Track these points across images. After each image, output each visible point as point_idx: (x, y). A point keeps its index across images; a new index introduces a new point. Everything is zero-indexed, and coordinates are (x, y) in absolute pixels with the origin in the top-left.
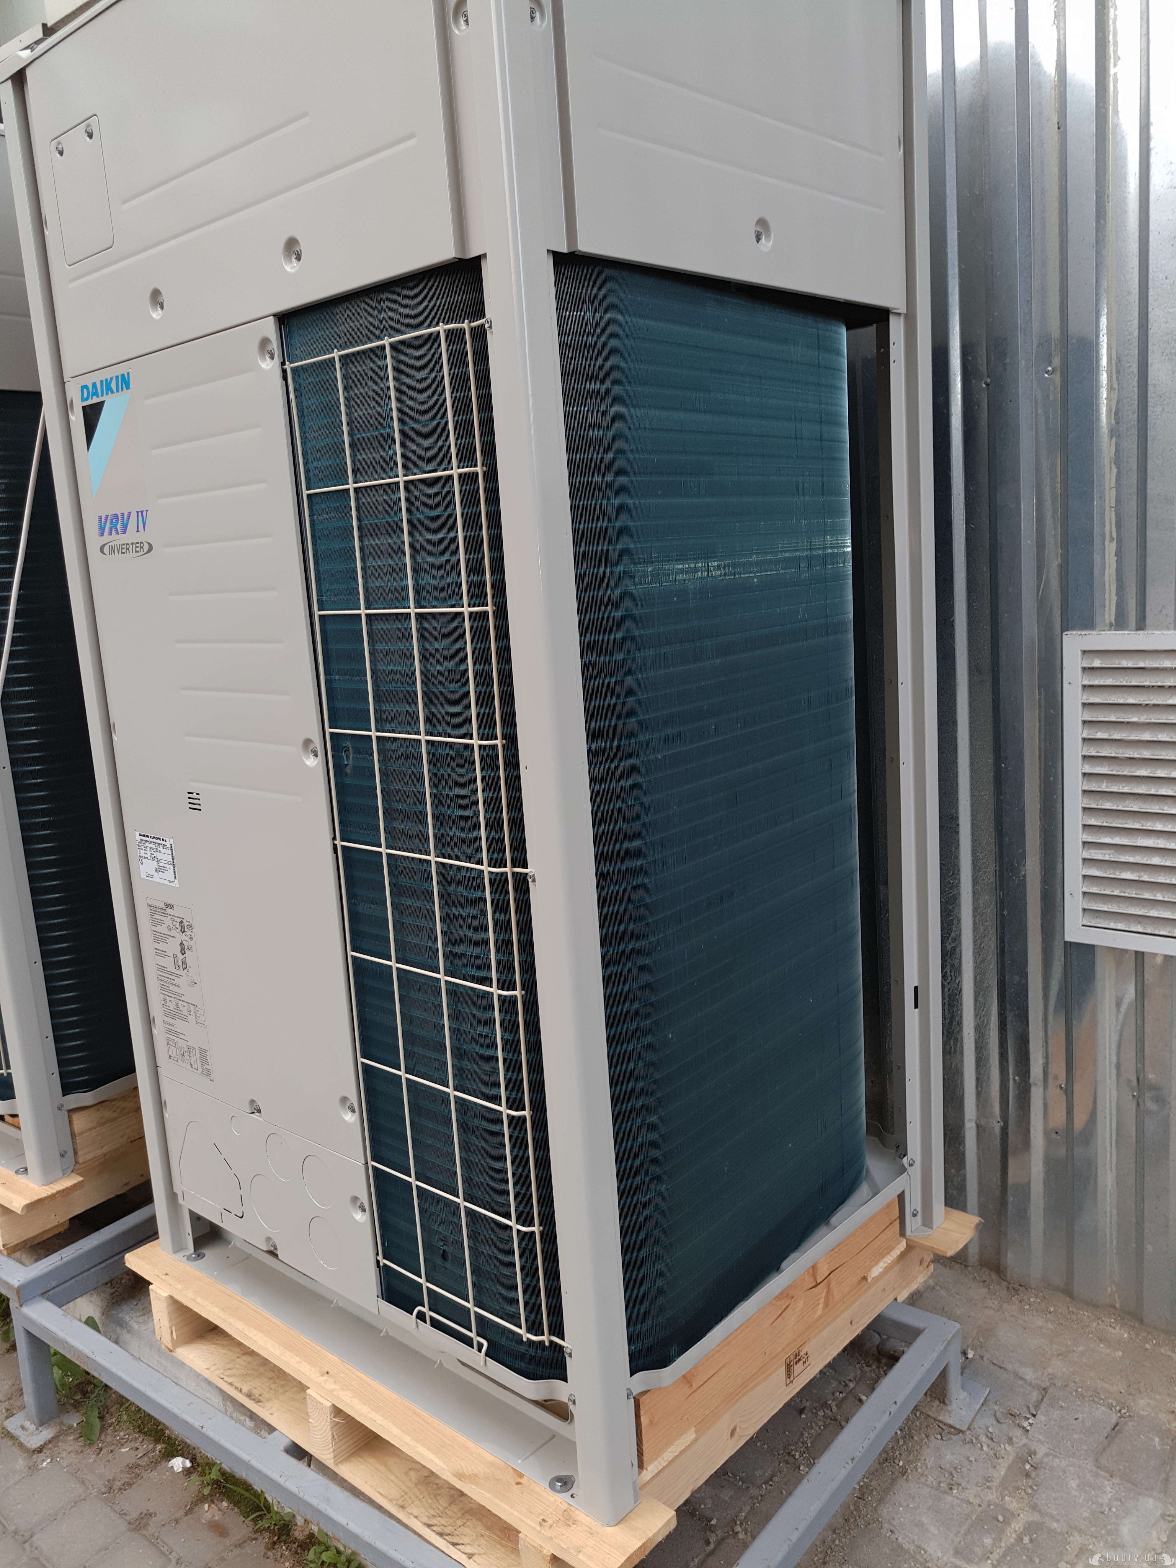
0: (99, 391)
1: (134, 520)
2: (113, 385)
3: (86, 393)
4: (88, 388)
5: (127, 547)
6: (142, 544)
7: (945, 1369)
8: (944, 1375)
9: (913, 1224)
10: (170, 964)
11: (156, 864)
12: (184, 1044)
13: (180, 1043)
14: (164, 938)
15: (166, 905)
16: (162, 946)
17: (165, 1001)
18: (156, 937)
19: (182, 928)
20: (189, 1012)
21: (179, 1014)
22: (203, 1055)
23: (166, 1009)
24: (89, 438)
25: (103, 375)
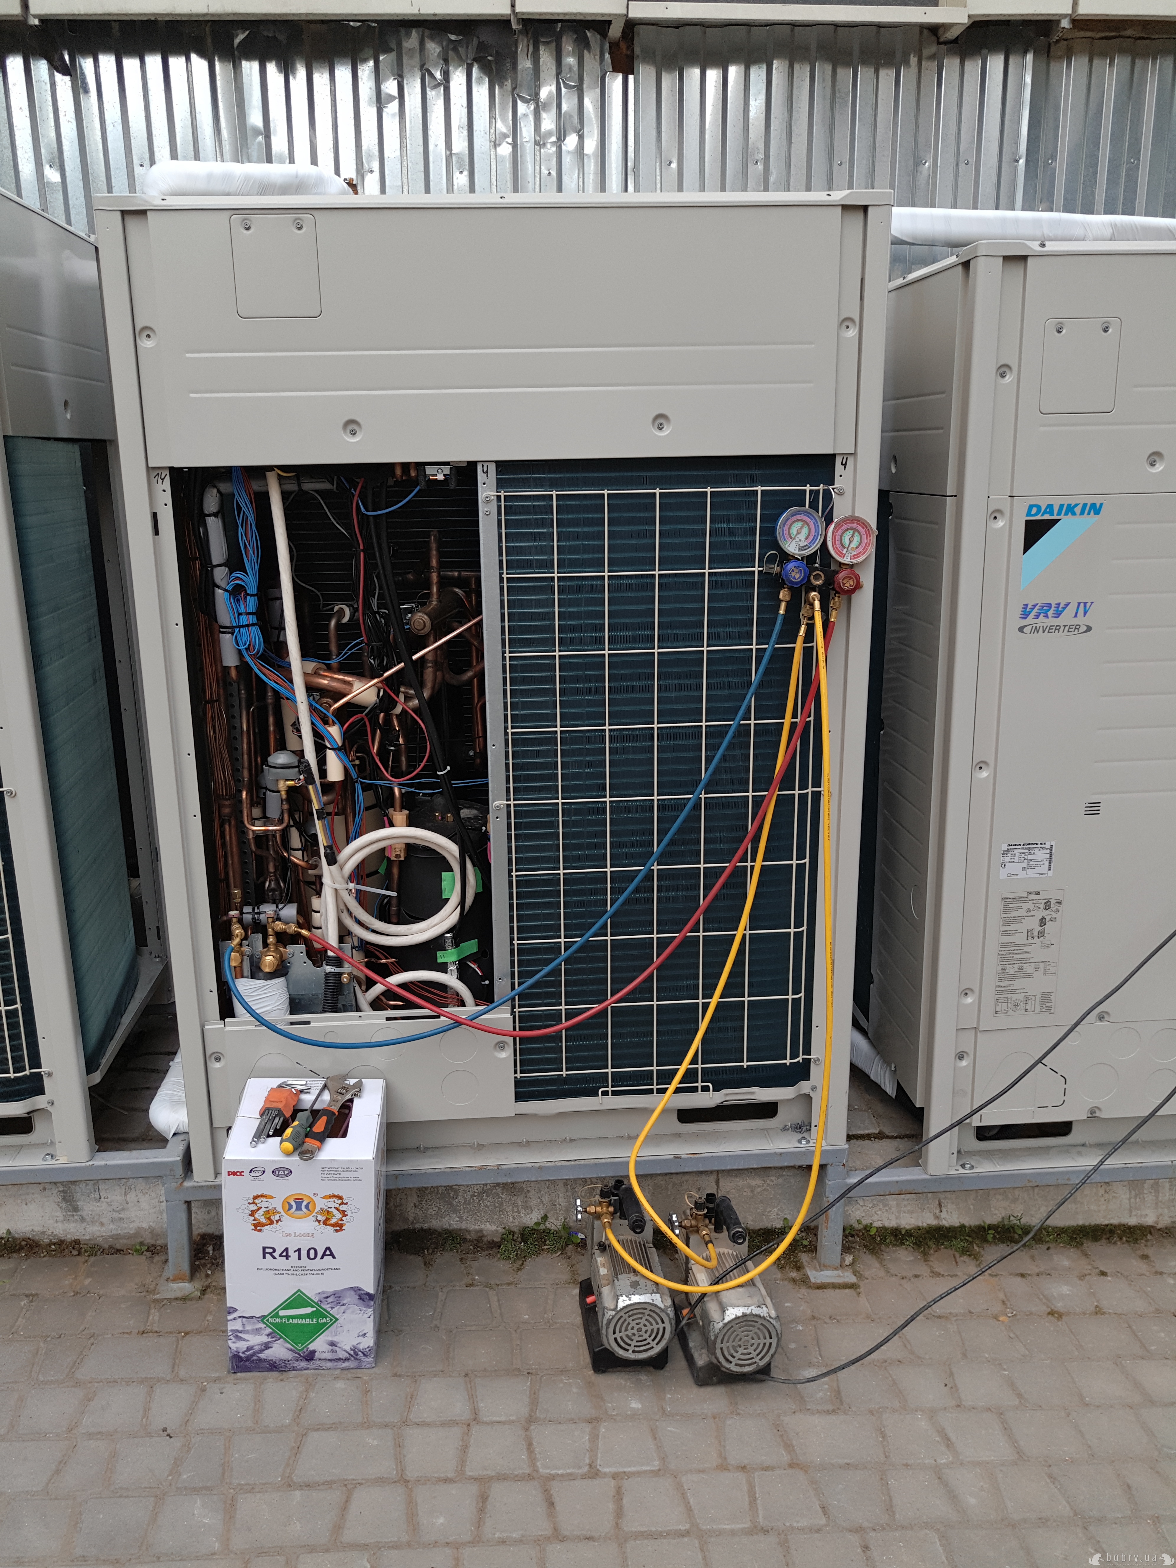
0: (1056, 512)
1: (1071, 609)
2: (1078, 510)
3: (1034, 510)
4: (1039, 507)
5: (1058, 628)
6: (1078, 627)
10: (1020, 939)
11: (1025, 864)
12: (1021, 997)
13: (1014, 997)
14: (1019, 920)
15: (1030, 894)
16: (1013, 927)
17: (1004, 969)
18: (1006, 922)
19: (1047, 906)
20: (1037, 969)
21: (1021, 974)
22: (1046, 997)
23: (1003, 975)
24: (1028, 546)
25: (1066, 501)
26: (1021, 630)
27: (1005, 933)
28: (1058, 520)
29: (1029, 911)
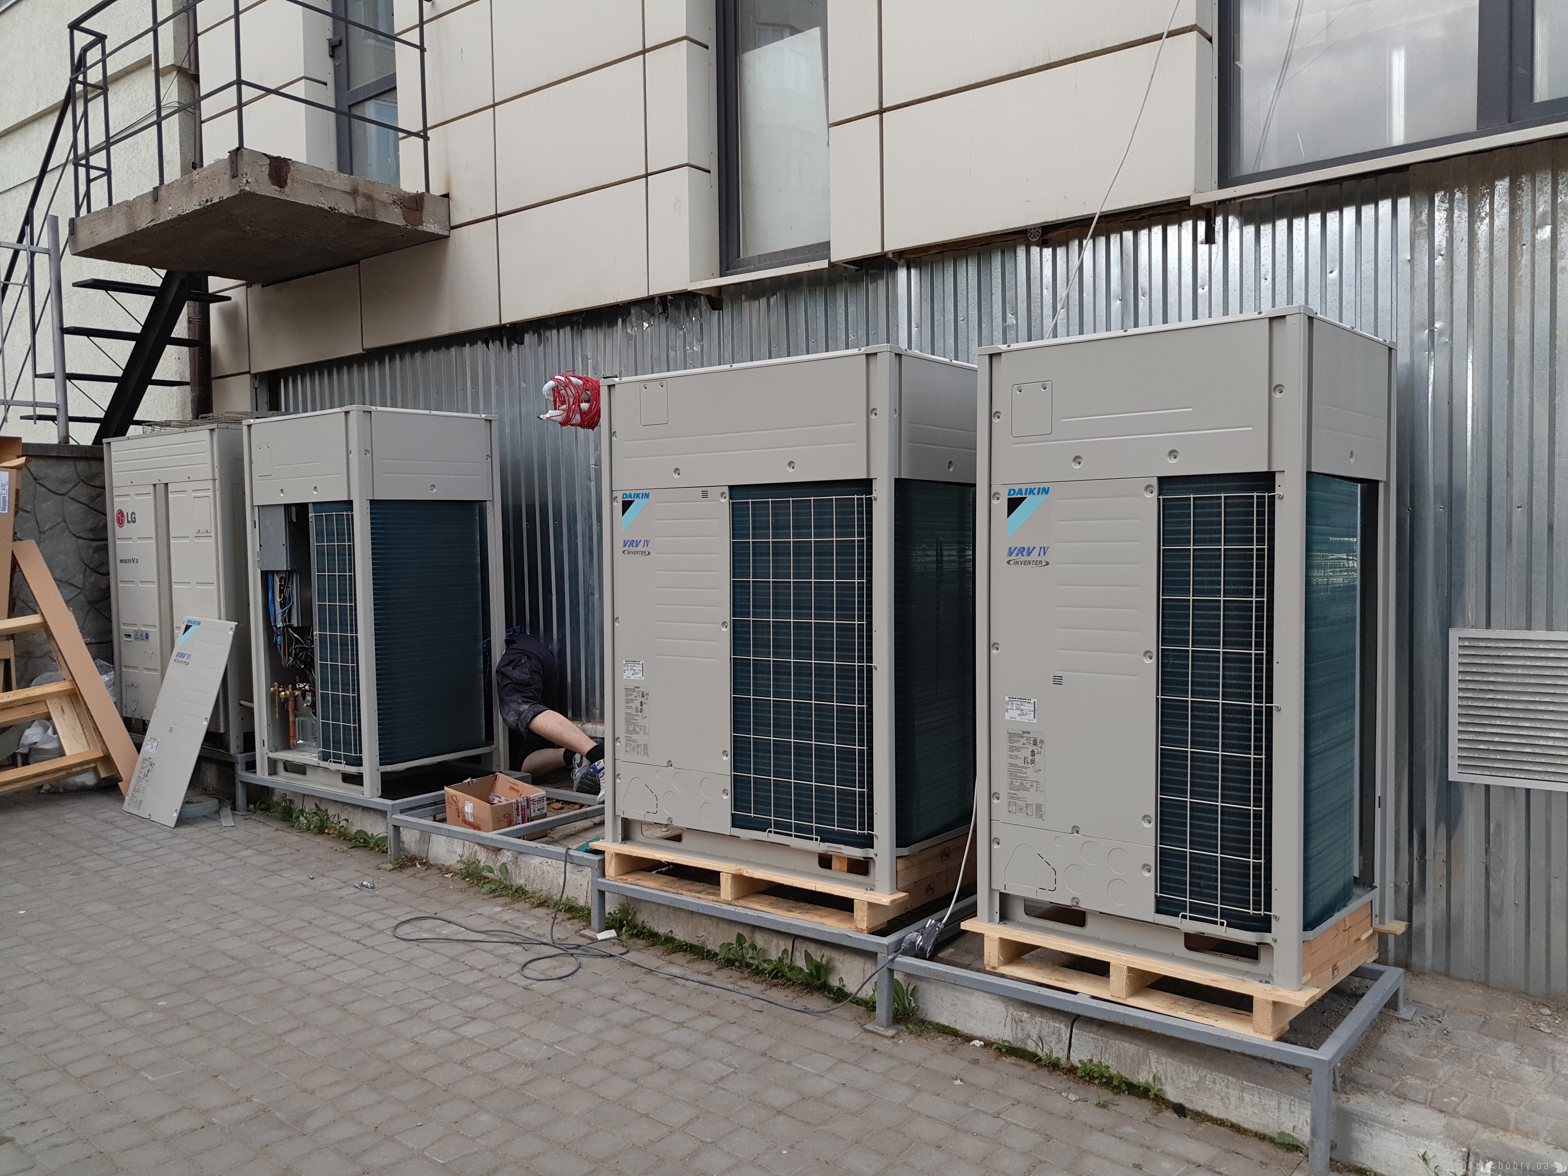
0: (1024, 492)
1: (1037, 551)
2: (1036, 491)
3: (1012, 492)
4: (1014, 490)
5: (1029, 562)
6: (1041, 562)
7: (1397, 991)
8: (1396, 994)
9: (1376, 921)
10: (1020, 762)
11: (1019, 712)
12: (1024, 804)
13: (1020, 803)
14: (1018, 749)
15: (1024, 732)
16: (1015, 753)
17: (1012, 782)
18: (1012, 749)
19: (1035, 744)
20: (1032, 786)
21: (1022, 787)
22: (1039, 807)
23: (1012, 786)
24: (1010, 512)
25: (1029, 486)
26: (1008, 562)
27: (1011, 757)
28: (1025, 498)
29: (1024, 744)
